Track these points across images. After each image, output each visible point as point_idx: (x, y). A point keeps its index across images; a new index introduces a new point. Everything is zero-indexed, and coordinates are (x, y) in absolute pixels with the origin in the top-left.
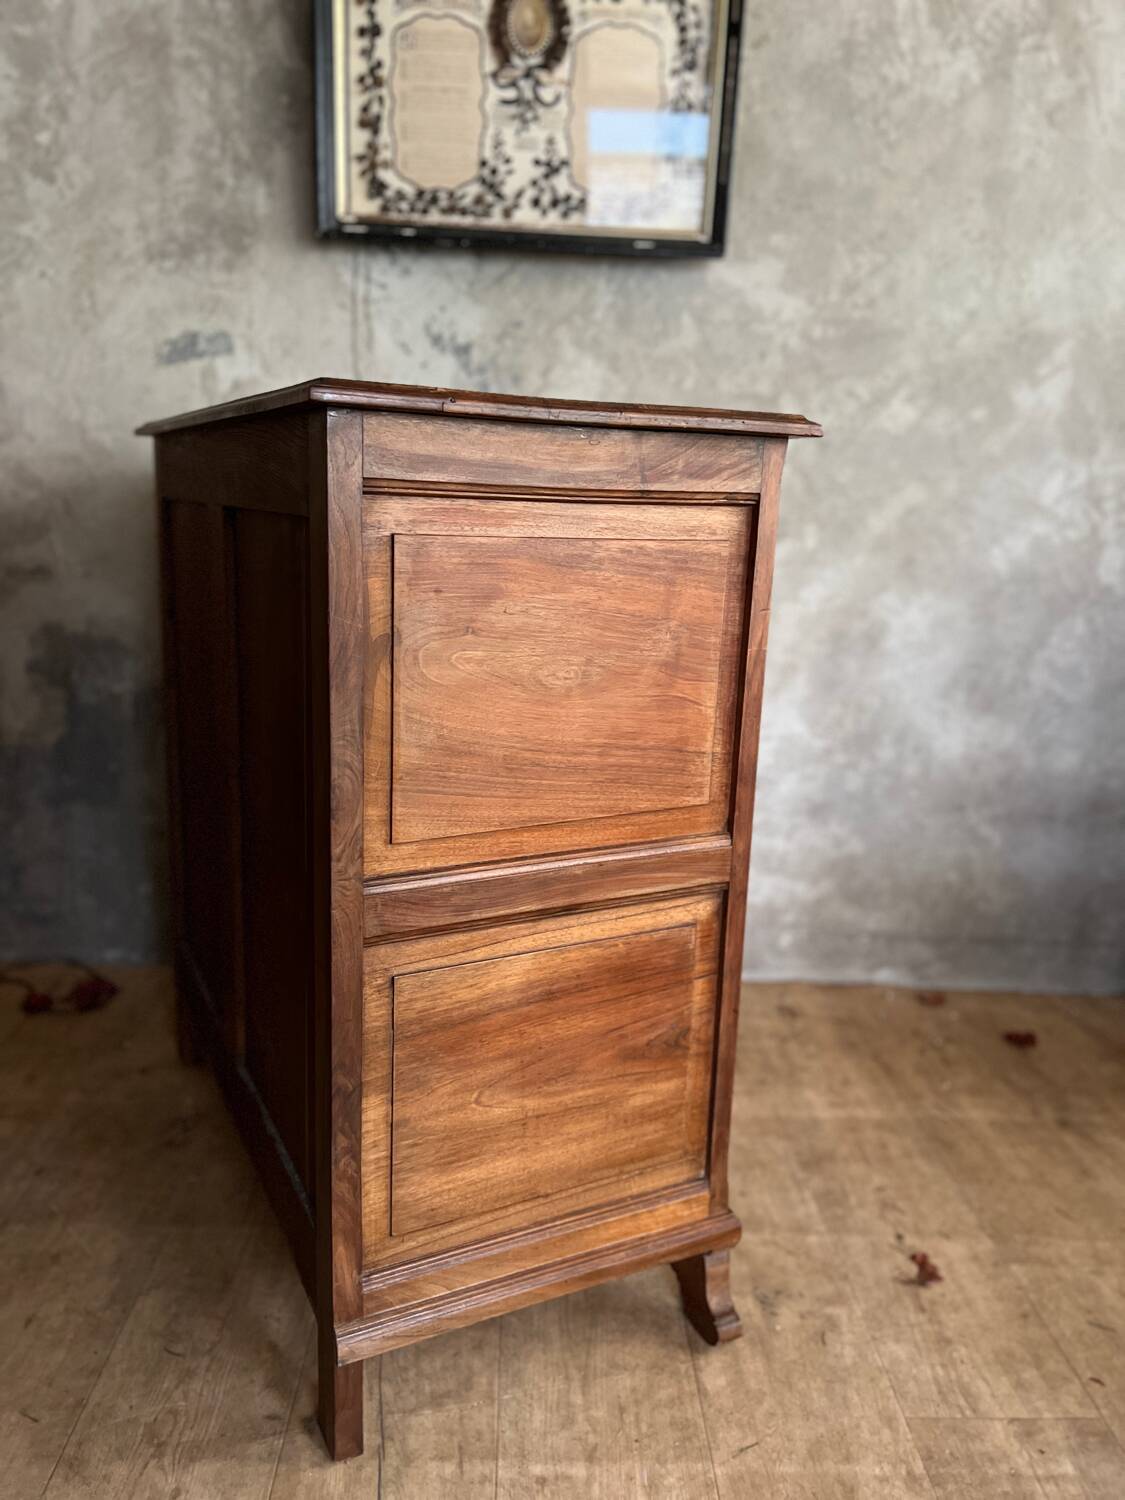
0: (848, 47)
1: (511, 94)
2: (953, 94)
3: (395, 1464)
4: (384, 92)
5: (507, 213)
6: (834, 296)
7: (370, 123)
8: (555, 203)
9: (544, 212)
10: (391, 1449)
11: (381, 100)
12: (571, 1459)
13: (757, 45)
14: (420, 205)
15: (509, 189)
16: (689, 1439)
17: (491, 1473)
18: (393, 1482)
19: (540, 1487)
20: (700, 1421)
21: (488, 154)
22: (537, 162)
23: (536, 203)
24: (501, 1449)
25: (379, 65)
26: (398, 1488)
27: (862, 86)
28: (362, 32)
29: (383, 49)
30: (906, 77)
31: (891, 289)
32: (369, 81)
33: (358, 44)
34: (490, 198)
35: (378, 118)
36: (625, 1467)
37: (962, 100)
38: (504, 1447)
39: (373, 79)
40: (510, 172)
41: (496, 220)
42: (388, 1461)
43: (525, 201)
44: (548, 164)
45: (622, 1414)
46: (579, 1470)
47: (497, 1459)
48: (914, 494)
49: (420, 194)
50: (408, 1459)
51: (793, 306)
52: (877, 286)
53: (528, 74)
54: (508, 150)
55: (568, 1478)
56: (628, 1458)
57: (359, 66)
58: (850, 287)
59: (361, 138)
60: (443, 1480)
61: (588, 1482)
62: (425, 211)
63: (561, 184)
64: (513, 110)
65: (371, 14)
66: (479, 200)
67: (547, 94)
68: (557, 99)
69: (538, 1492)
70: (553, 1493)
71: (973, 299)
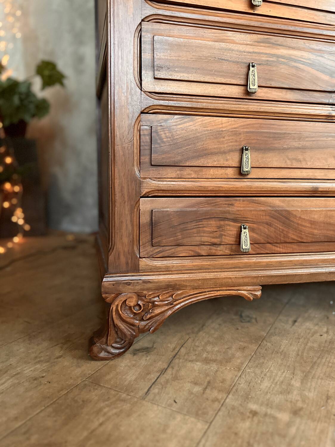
3: (167, 378)
10: (169, 371)
12: (280, 408)
17: (222, 399)
18: (162, 385)
19: (251, 416)
24: (234, 390)
26: (162, 388)
36: (320, 426)
38: (237, 390)
42: (165, 375)
45: (328, 399)
46: (284, 417)
47: (229, 394)
50: (176, 378)
55: (275, 418)
56: (325, 422)
60: (190, 393)
61: (289, 425)
69: (249, 417)
70: (259, 422)
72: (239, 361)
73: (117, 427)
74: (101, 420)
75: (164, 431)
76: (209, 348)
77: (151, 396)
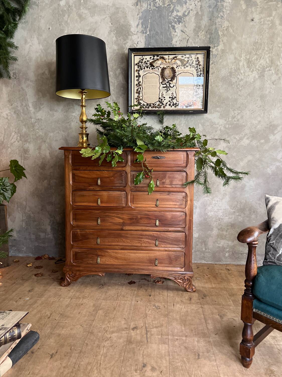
0: (231, 73)
1: (165, 86)
2: (253, 80)
3: (149, 335)
4: (141, 87)
5: (164, 107)
6: (230, 119)
7: (138, 93)
8: (173, 105)
9: (171, 107)
10: (148, 333)
11: (140, 88)
12: (182, 336)
13: (212, 74)
14: (147, 107)
15: (164, 103)
16: (205, 335)
18: (149, 338)
20: (208, 333)
21: (160, 97)
22: (170, 98)
23: (170, 105)
24: (169, 334)
25: (140, 82)
27: (234, 80)
28: (137, 77)
29: (141, 79)
30: (243, 78)
31: (242, 117)
32: (138, 85)
33: (136, 79)
34: (161, 104)
35: (140, 91)
37: (254, 81)
39: (139, 85)
40: (165, 100)
41: (162, 108)
43: (168, 105)
44: (172, 98)
46: (184, 338)
47: (168, 336)
48: (250, 158)
49: (148, 104)
50: (152, 335)
51: (222, 122)
52: (239, 117)
53: (168, 82)
54: (164, 96)
56: (193, 337)
57: (136, 82)
58: (234, 117)
59: (136, 95)
60: (159, 338)
61: (186, 340)
62: (148, 108)
63: (175, 101)
64: (165, 88)
65: (139, 73)
66: (158, 105)
67: (172, 85)
68: (174, 86)
71: (259, 119)
72: (165, 325)
73: (147, 352)
74: (142, 351)
75: (159, 349)
76: (154, 322)
77: (149, 342)
